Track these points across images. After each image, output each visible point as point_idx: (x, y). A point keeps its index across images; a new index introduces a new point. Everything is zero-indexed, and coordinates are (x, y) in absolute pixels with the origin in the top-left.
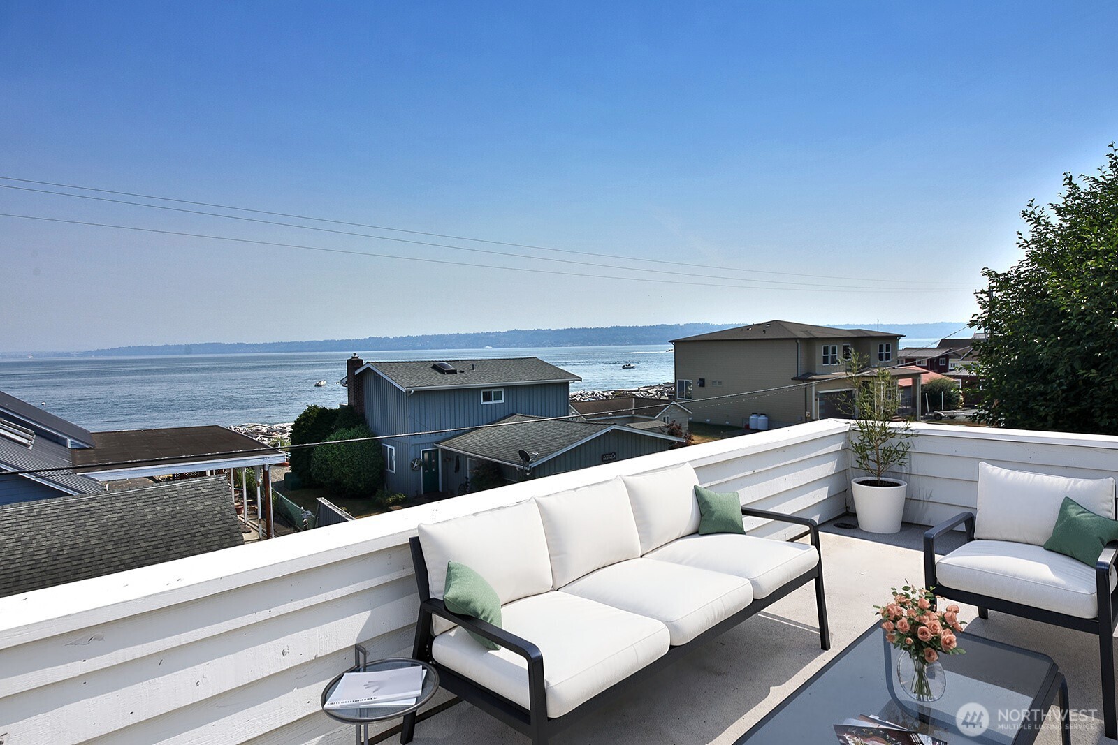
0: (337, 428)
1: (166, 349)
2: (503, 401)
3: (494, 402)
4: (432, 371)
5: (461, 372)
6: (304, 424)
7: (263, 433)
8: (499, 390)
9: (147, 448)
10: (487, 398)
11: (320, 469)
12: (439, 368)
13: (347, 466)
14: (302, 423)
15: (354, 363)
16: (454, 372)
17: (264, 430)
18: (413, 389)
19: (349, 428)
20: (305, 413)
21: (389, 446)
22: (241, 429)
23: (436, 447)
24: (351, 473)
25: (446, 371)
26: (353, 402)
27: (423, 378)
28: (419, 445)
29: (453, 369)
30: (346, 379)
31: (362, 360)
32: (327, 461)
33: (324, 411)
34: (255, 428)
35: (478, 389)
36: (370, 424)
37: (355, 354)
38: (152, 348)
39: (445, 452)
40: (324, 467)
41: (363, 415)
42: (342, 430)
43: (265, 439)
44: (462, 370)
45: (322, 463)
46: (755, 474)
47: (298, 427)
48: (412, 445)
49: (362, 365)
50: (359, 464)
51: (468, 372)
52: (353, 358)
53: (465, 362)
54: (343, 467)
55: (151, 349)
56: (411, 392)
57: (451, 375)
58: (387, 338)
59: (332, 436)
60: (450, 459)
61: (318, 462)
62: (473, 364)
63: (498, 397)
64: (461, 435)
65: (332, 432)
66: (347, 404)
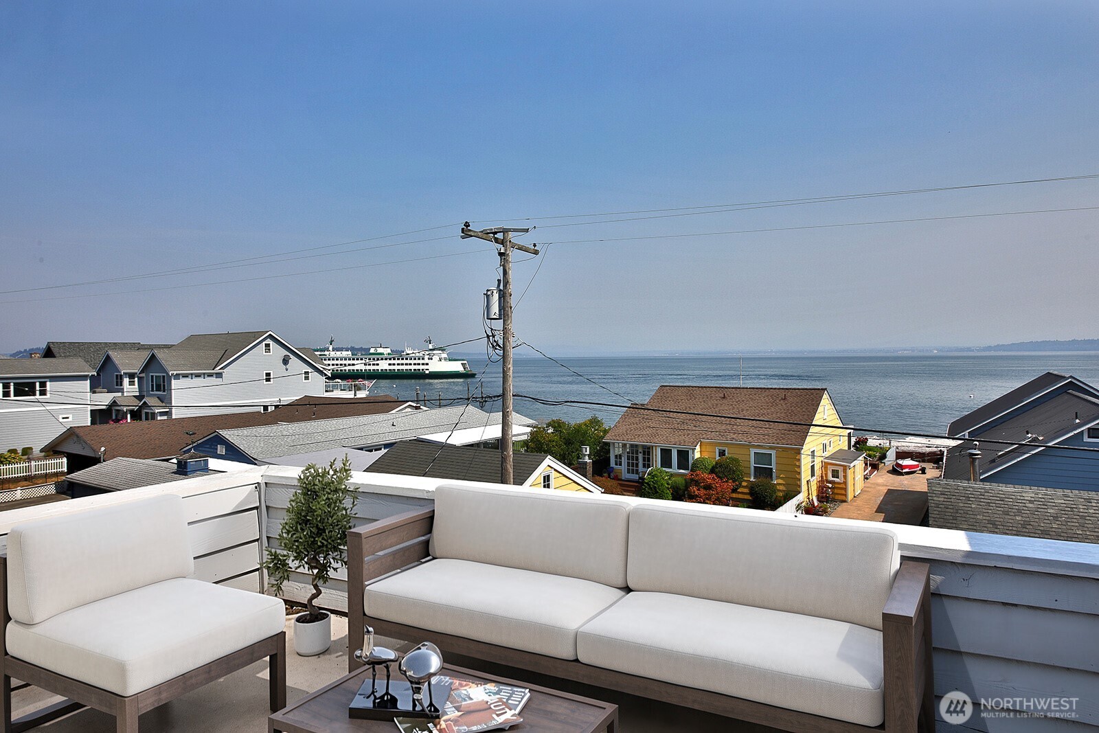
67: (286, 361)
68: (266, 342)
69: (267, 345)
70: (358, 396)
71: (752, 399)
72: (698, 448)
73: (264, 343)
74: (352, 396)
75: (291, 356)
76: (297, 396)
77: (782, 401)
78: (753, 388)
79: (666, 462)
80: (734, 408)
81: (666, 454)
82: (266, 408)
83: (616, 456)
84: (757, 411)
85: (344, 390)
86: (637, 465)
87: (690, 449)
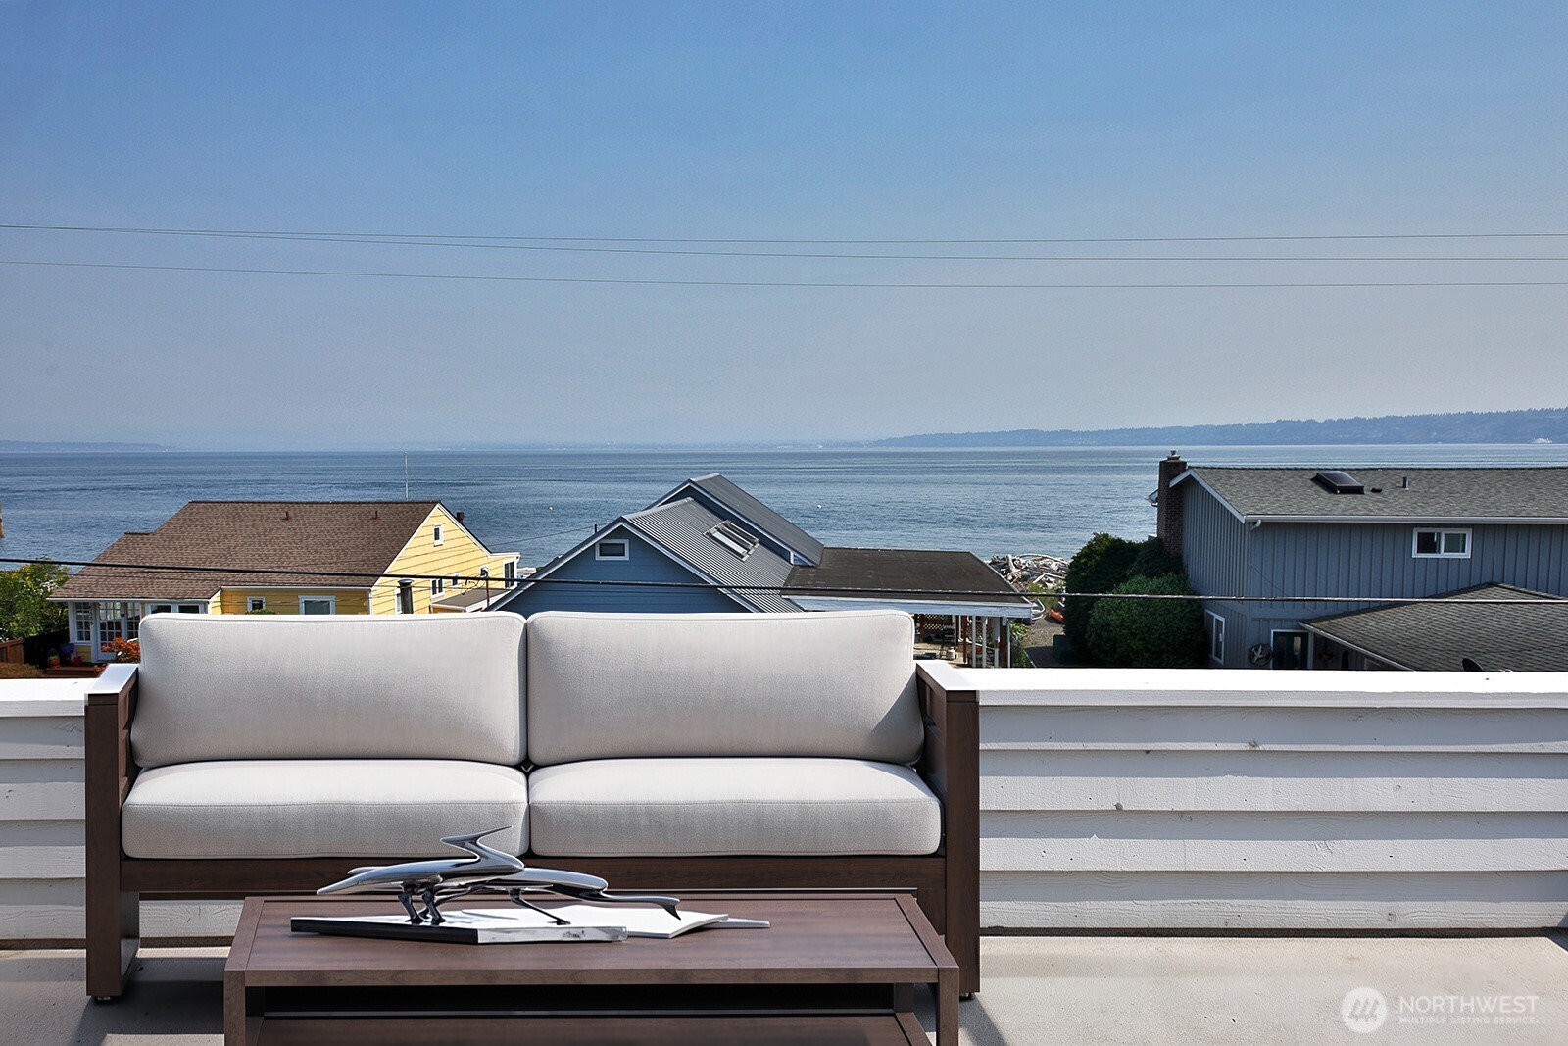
0: (1133, 575)
1: (967, 439)
2: (1467, 554)
3: (1443, 554)
4: (1310, 488)
5: (1374, 491)
6: (1085, 563)
7: (1051, 571)
8: (1460, 532)
9: (871, 574)
10: (1428, 544)
11: (1099, 636)
12: (1326, 482)
13: (1140, 639)
14: (1083, 561)
15: (1171, 467)
16: (1359, 491)
17: (1054, 566)
18: (1260, 519)
19: (1150, 575)
20: (1090, 545)
21: (1217, 616)
22: (1023, 561)
23: (1303, 628)
24: (1146, 652)
25: (1339, 488)
26: (1163, 533)
27: (1287, 499)
28: (1268, 620)
29: (1357, 484)
30: (1157, 495)
31: (1185, 463)
32: (1109, 625)
33: (1118, 544)
34: (1043, 562)
35: (1407, 528)
36: (1190, 573)
37: (1174, 453)
38: (950, 436)
39: (1319, 639)
40: (1105, 635)
41: (1179, 557)
42: (1140, 578)
43: (1051, 580)
44: (1377, 487)
45: (1103, 627)
46: (1252, 752)
47: (1076, 566)
48: (1254, 619)
49: (1184, 470)
50: (1159, 639)
51: (1390, 493)
52: (1169, 459)
53: (1391, 472)
54: (1134, 638)
55: (949, 439)
56: (1256, 523)
57: (1349, 497)
58: (1311, 422)
59: (1123, 587)
60: (1331, 656)
61: (1096, 624)
62: (1405, 477)
63: (1455, 544)
64: (1359, 612)
65: (1125, 579)
66: (1156, 536)
71: (328, 519)
72: (214, 601)
77: (371, 522)
78: (338, 503)
80: (296, 533)
83: (81, 627)
84: (329, 537)
87: (201, 602)
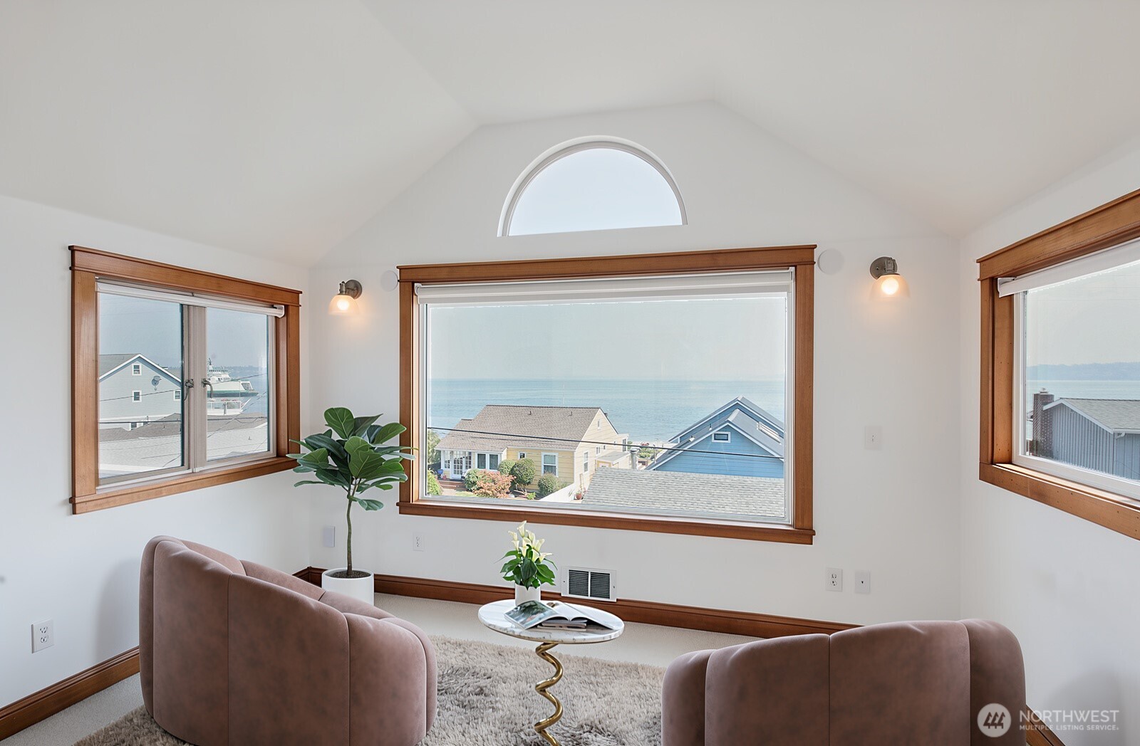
15: (1044, 398)
18: (1124, 431)
27: (1138, 419)
49: (1053, 401)
52: (1041, 393)
56: (1120, 434)
67: (155, 382)
68: (137, 363)
69: (138, 367)
70: (227, 414)
71: (549, 415)
72: (505, 452)
73: (133, 365)
74: (223, 414)
75: (162, 377)
76: (166, 414)
77: (569, 417)
79: (481, 464)
80: (536, 422)
81: (481, 457)
82: (134, 425)
83: (446, 462)
85: (218, 408)
86: (461, 468)
87: (499, 454)
